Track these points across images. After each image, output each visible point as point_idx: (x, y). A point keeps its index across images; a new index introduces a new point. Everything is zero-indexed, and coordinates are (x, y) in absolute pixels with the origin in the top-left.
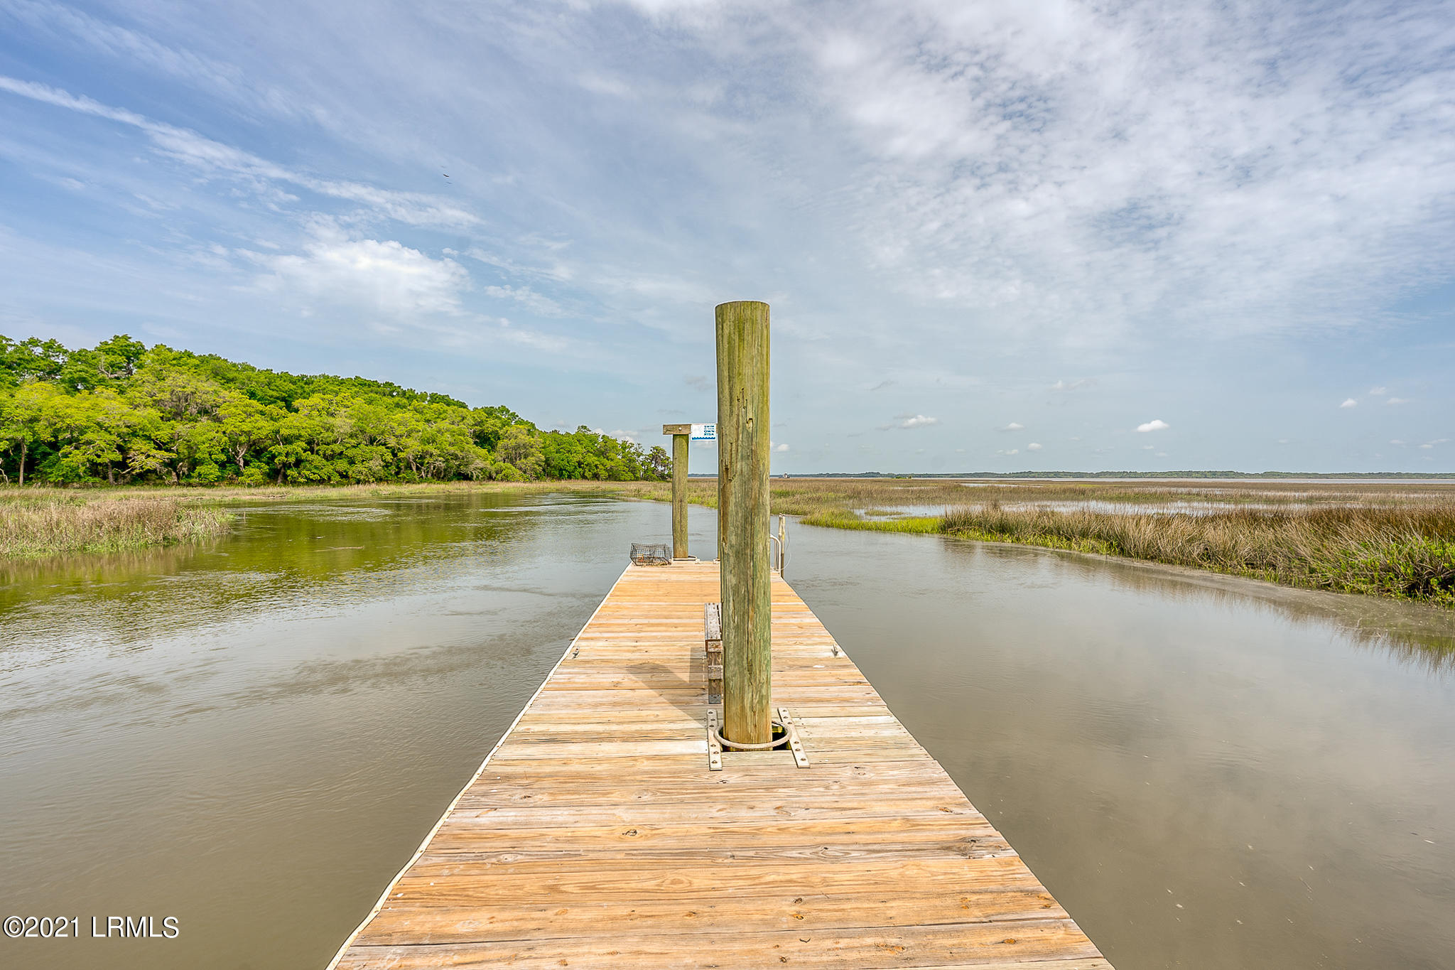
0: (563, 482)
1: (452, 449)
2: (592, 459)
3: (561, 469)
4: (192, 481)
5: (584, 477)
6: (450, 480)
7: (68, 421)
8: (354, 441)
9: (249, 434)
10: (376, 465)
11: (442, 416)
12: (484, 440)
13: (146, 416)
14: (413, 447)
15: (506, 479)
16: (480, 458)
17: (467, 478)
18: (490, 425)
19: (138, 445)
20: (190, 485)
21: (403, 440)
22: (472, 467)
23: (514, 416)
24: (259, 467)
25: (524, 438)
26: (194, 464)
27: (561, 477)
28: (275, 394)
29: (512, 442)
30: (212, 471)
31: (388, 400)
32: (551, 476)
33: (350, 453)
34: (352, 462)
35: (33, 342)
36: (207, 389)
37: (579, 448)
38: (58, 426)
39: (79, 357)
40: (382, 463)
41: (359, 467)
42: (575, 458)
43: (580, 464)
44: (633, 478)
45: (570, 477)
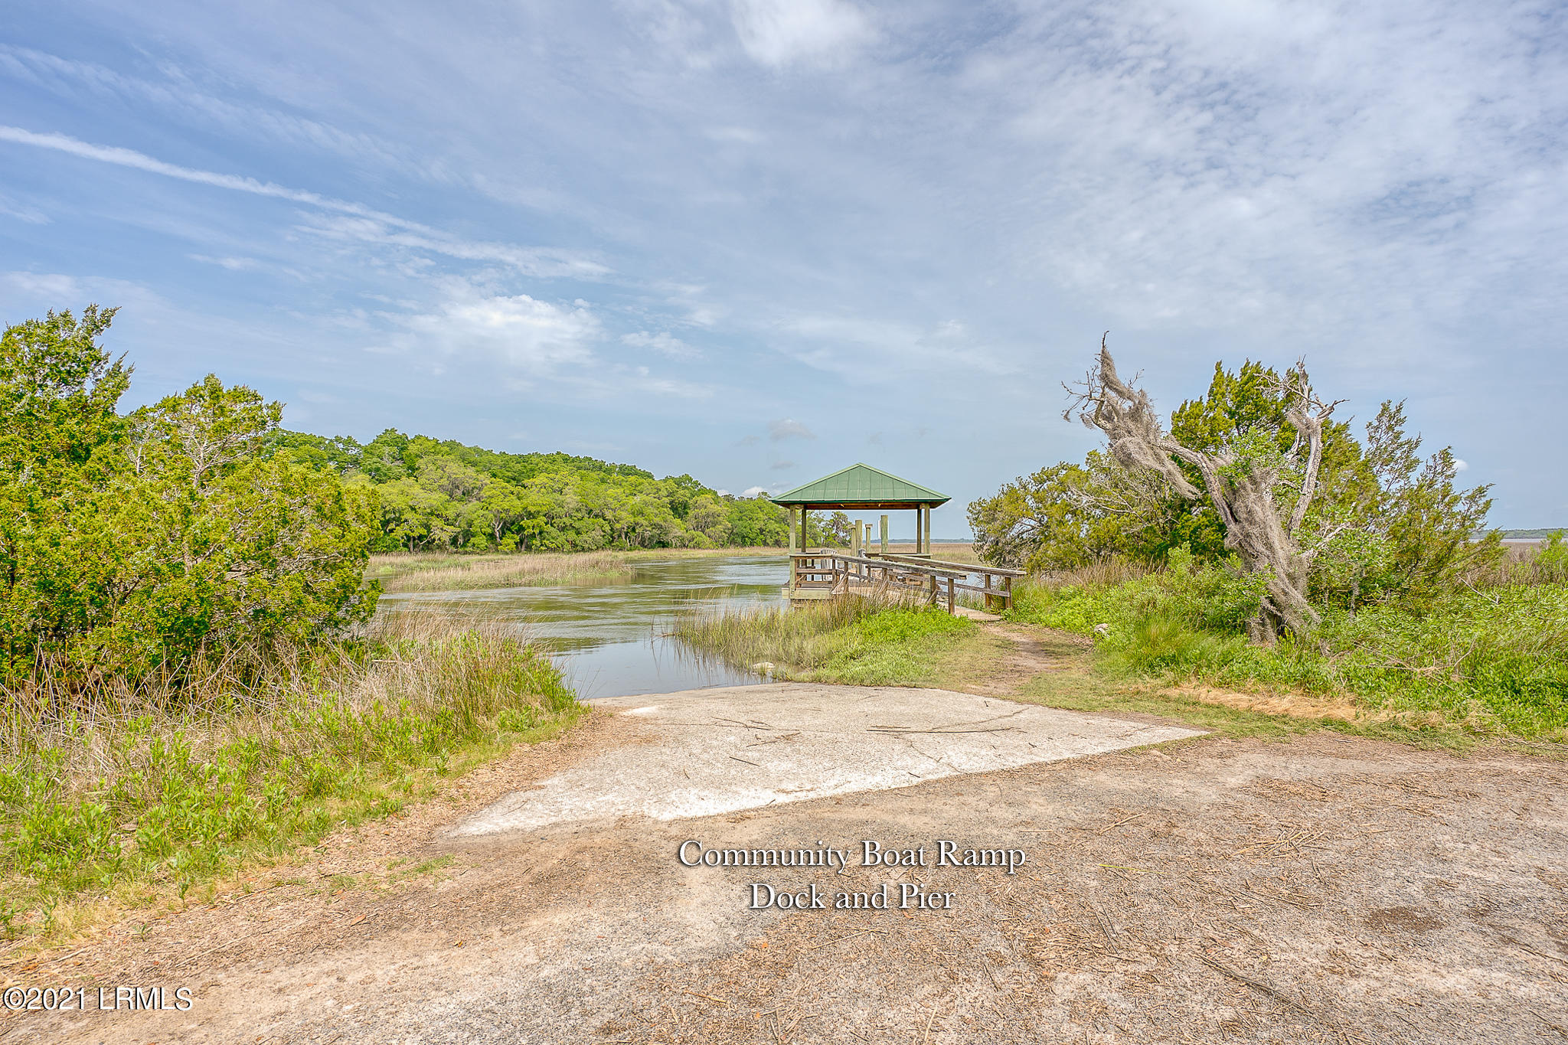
0: (747, 549)
1: (657, 520)
2: (773, 526)
3: (744, 537)
4: (468, 549)
5: (765, 544)
6: (652, 547)
7: (394, 505)
8: (580, 515)
9: (508, 511)
10: (597, 535)
11: (639, 488)
12: (679, 509)
13: (437, 499)
14: (627, 519)
15: (697, 546)
16: (678, 528)
17: (664, 545)
18: (682, 495)
19: (436, 522)
20: (466, 553)
21: (618, 512)
22: (672, 535)
23: (697, 484)
24: (513, 538)
25: (715, 508)
26: (468, 535)
27: (743, 544)
28: (509, 474)
29: (703, 511)
30: (481, 541)
31: (594, 475)
32: (733, 542)
33: (577, 525)
34: (578, 533)
35: (338, 439)
36: (467, 475)
37: (761, 515)
38: (387, 509)
39: (369, 451)
40: (603, 534)
41: (585, 537)
42: (757, 525)
43: (762, 531)
44: (814, 545)
45: (752, 545)
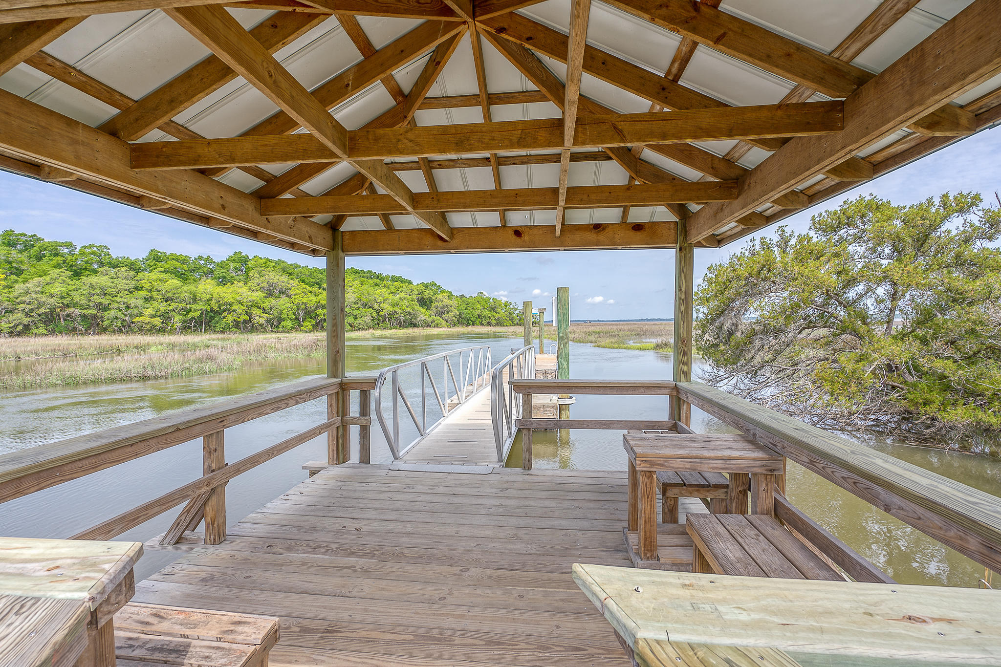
0: (470, 327)
1: (408, 310)
2: (486, 313)
3: (468, 320)
4: (279, 329)
5: (482, 324)
6: (407, 327)
7: (225, 300)
8: (356, 306)
9: (305, 304)
10: (368, 319)
11: (400, 289)
12: (424, 303)
13: (258, 296)
14: (387, 308)
15: (437, 326)
16: (423, 314)
17: (415, 326)
18: (427, 294)
19: (256, 312)
20: (277, 332)
21: (381, 305)
22: (419, 319)
23: (439, 287)
24: (310, 322)
25: (447, 302)
26: (280, 320)
27: (468, 325)
28: (314, 280)
29: (440, 304)
30: (288, 324)
31: (371, 281)
32: (461, 324)
33: (355, 312)
34: (355, 318)
35: (200, 258)
36: (282, 280)
37: (479, 306)
38: (221, 302)
39: (221, 265)
40: (371, 318)
41: (360, 320)
42: (478, 312)
43: (479, 316)
44: (512, 324)
45: (473, 325)
